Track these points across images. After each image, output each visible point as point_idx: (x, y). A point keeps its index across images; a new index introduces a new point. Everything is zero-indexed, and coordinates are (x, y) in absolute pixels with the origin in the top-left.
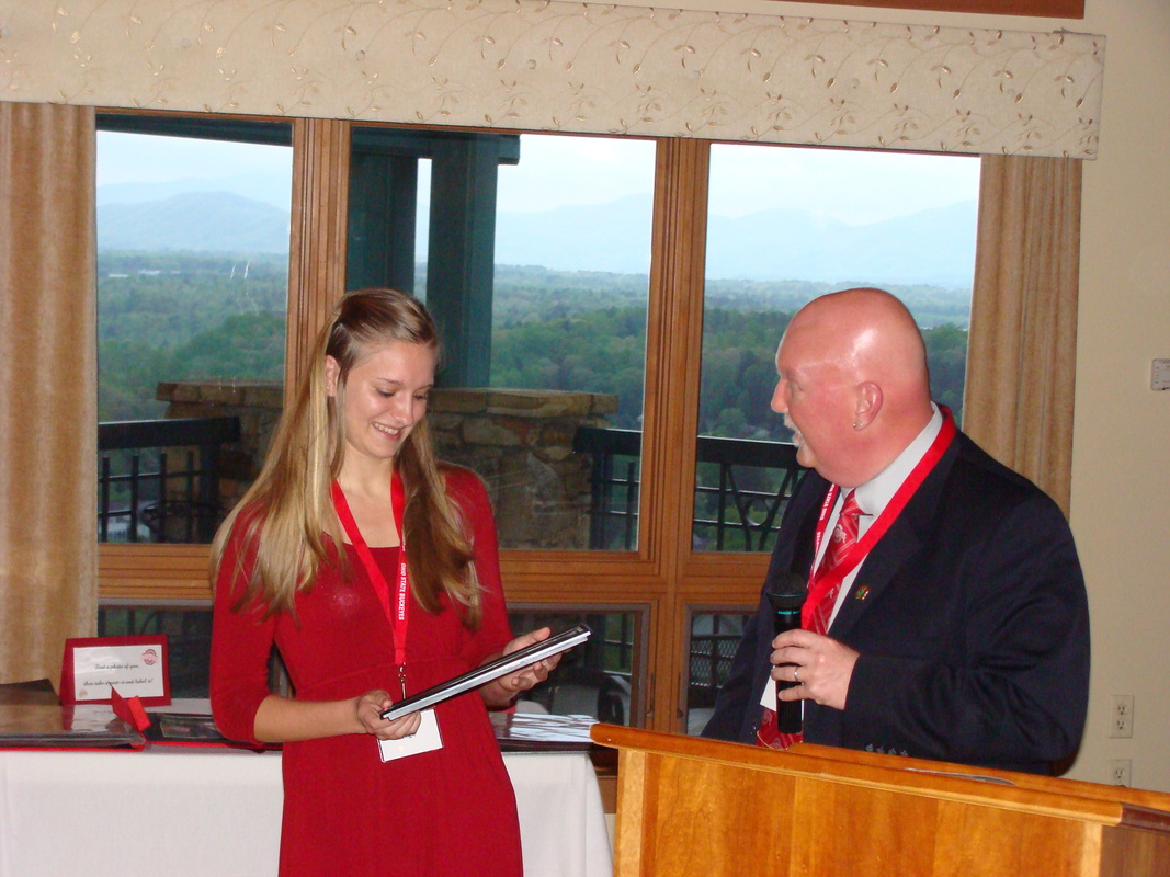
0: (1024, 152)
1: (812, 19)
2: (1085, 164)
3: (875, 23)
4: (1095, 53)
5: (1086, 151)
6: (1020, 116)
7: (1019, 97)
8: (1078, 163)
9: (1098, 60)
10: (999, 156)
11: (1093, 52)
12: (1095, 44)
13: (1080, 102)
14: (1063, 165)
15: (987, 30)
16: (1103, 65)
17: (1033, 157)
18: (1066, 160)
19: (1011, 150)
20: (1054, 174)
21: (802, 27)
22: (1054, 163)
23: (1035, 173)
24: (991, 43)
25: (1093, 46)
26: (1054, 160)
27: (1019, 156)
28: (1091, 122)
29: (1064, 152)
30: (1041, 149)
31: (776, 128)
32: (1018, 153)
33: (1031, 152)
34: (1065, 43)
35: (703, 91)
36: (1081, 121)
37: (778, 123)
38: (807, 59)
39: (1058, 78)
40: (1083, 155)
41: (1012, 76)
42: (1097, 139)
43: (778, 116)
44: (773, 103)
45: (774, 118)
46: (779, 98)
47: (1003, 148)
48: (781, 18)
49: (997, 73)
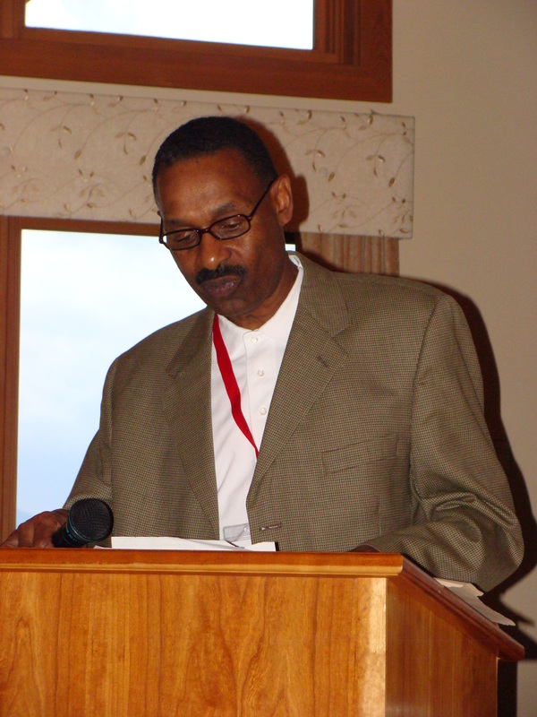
0: (340, 231)
1: (121, 98)
2: (403, 246)
3: (185, 103)
4: (405, 134)
5: (401, 230)
6: (334, 194)
7: (332, 176)
8: (394, 243)
9: (408, 141)
10: (316, 234)
11: (402, 132)
12: (404, 125)
13: (392, 181)
14: (379, 245)
15: (297, 110)
16: (413, 145)
17: (349, 237)
18: (381, 240)
19: (326, 229)
20: (370, 251)
21: (112, 105)
22: (371, 244)
23: (352, 253)
24: (301, 123)
25: (402, 127)
26: (370, 238)
27: (335, 235)
28: (404, 201)
29: (380, 231)
30: (356, 228)
31: (89, 206)
32: (334, 231)
33: (347, 231)
34: (374, 122)
35: (13, 168)
36: (394, 199)
37: (92, 200)
38: (118, 136)
39: (369, 158)
40: (398, 234)
41: (324, 156)
42: (411, 219)
43: (90, 193)
44: (86, 180)
45: (87, 195)
46: (92, 175)
47: (319, 227)
48: (92, 96)
49: (308, 153)
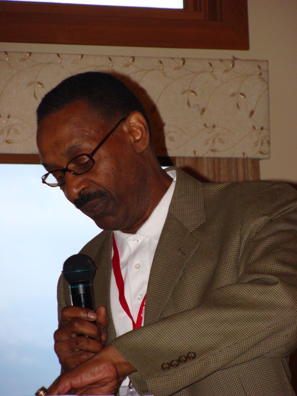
0: (211, 155)
1: (30, 54)
2: (262, 164)
3: (82, 56)
4: (261, 74)
5: (261, 152)
6: (205, 125)
7: (203, 111)
8: (255, 162)
9: (263, 80)
10: (193, 157)
11: (258, 73)
12: (260, 67)
13: (252, 113)
14: (244, 164)
15: (173, 58)
16: (268, 83)
17: (219, 159)
18: (245, 160)
19: (200, 154)
20: (237, 171)
21: (23, 60)
22: (237, 164)
23: (222, 172)
24: (177, 68)
25: (258, 69)
26: (236, 159)
27: (208, 158)
28: (262, 129)
29: (244, 154)
30: (224, 152)
31: (8, 142)
32: (206, 155)
33: (217, 155)
34: (236, 66)
36: (254, 128)
37: (10, 137)
38: (29, 84)
39: (233, 95)
40: (259, 156)
41: (196, 95)
42: (269, 142)
43: (8, 132)
44: (4, 122)
45: (5, 133)
46: (9, 117)
47: (195, 152)
48: (6, 53)
49: (184, 92)
